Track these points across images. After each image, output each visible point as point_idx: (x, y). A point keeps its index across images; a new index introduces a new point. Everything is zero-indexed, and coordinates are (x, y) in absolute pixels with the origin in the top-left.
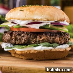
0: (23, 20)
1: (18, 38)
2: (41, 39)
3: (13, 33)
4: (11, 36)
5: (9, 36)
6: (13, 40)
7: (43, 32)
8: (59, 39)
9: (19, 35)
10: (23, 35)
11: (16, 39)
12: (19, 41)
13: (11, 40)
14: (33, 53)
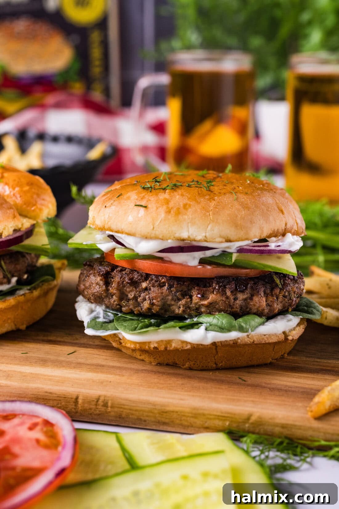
0: (146, 238)
1: (131, 296)
2: (205, 302)
3: (113, 274)
4: (107, 283)
5: (101, 283)
6: (114, 297)
7: (213, 279)
8: (264, 299)
9: (134, 284)
10: (144, 285)
11: (123, 296)
12: (131, 302)
13: (106, 296)
14: (176, 350)
